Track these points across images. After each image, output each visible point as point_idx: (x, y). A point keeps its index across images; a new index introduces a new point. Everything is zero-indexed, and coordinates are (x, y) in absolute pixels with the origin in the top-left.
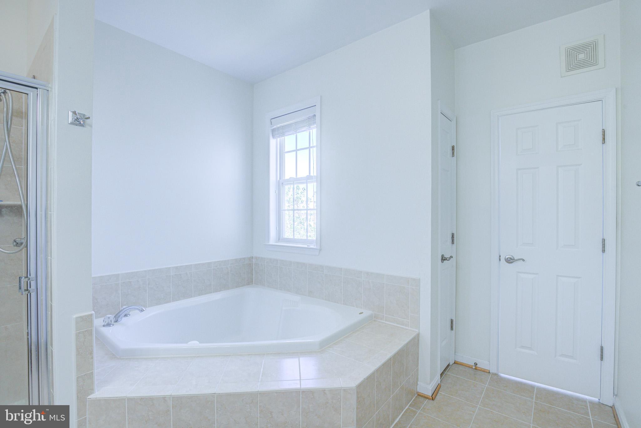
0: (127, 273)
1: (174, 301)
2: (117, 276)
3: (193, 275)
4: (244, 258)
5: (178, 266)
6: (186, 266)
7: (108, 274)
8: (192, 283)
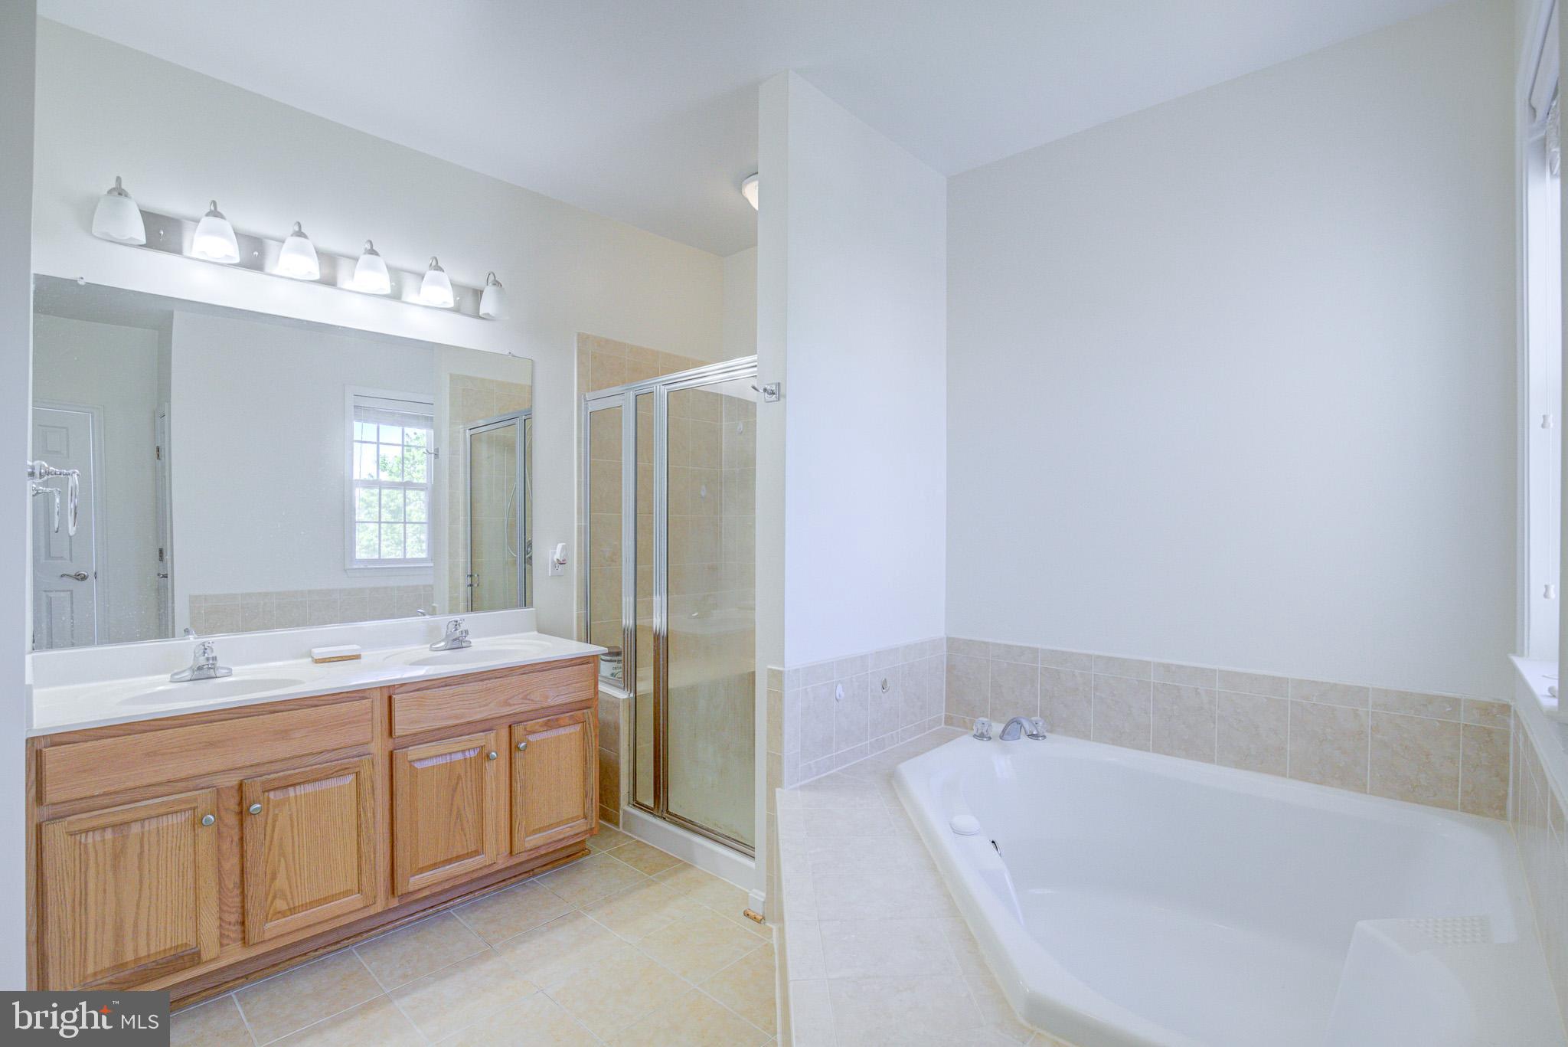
0: (1053, 651)
1: (1159, 752)
2: (1035, 651)
3: (1217, 700)
4: (1455, 702)
5: (1172, 665)
6: (1196, 668)
7: (1019, 644)
8: (1214, 723)
